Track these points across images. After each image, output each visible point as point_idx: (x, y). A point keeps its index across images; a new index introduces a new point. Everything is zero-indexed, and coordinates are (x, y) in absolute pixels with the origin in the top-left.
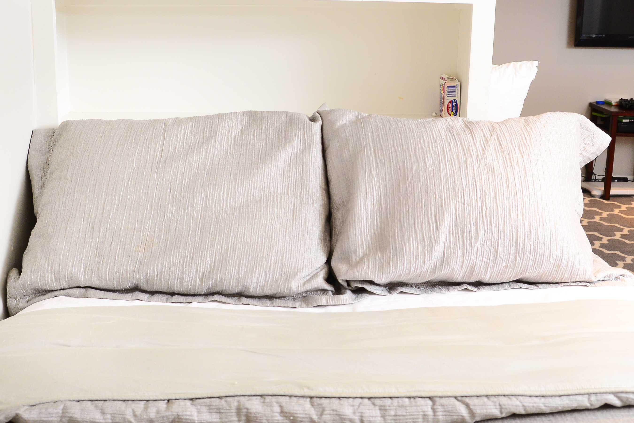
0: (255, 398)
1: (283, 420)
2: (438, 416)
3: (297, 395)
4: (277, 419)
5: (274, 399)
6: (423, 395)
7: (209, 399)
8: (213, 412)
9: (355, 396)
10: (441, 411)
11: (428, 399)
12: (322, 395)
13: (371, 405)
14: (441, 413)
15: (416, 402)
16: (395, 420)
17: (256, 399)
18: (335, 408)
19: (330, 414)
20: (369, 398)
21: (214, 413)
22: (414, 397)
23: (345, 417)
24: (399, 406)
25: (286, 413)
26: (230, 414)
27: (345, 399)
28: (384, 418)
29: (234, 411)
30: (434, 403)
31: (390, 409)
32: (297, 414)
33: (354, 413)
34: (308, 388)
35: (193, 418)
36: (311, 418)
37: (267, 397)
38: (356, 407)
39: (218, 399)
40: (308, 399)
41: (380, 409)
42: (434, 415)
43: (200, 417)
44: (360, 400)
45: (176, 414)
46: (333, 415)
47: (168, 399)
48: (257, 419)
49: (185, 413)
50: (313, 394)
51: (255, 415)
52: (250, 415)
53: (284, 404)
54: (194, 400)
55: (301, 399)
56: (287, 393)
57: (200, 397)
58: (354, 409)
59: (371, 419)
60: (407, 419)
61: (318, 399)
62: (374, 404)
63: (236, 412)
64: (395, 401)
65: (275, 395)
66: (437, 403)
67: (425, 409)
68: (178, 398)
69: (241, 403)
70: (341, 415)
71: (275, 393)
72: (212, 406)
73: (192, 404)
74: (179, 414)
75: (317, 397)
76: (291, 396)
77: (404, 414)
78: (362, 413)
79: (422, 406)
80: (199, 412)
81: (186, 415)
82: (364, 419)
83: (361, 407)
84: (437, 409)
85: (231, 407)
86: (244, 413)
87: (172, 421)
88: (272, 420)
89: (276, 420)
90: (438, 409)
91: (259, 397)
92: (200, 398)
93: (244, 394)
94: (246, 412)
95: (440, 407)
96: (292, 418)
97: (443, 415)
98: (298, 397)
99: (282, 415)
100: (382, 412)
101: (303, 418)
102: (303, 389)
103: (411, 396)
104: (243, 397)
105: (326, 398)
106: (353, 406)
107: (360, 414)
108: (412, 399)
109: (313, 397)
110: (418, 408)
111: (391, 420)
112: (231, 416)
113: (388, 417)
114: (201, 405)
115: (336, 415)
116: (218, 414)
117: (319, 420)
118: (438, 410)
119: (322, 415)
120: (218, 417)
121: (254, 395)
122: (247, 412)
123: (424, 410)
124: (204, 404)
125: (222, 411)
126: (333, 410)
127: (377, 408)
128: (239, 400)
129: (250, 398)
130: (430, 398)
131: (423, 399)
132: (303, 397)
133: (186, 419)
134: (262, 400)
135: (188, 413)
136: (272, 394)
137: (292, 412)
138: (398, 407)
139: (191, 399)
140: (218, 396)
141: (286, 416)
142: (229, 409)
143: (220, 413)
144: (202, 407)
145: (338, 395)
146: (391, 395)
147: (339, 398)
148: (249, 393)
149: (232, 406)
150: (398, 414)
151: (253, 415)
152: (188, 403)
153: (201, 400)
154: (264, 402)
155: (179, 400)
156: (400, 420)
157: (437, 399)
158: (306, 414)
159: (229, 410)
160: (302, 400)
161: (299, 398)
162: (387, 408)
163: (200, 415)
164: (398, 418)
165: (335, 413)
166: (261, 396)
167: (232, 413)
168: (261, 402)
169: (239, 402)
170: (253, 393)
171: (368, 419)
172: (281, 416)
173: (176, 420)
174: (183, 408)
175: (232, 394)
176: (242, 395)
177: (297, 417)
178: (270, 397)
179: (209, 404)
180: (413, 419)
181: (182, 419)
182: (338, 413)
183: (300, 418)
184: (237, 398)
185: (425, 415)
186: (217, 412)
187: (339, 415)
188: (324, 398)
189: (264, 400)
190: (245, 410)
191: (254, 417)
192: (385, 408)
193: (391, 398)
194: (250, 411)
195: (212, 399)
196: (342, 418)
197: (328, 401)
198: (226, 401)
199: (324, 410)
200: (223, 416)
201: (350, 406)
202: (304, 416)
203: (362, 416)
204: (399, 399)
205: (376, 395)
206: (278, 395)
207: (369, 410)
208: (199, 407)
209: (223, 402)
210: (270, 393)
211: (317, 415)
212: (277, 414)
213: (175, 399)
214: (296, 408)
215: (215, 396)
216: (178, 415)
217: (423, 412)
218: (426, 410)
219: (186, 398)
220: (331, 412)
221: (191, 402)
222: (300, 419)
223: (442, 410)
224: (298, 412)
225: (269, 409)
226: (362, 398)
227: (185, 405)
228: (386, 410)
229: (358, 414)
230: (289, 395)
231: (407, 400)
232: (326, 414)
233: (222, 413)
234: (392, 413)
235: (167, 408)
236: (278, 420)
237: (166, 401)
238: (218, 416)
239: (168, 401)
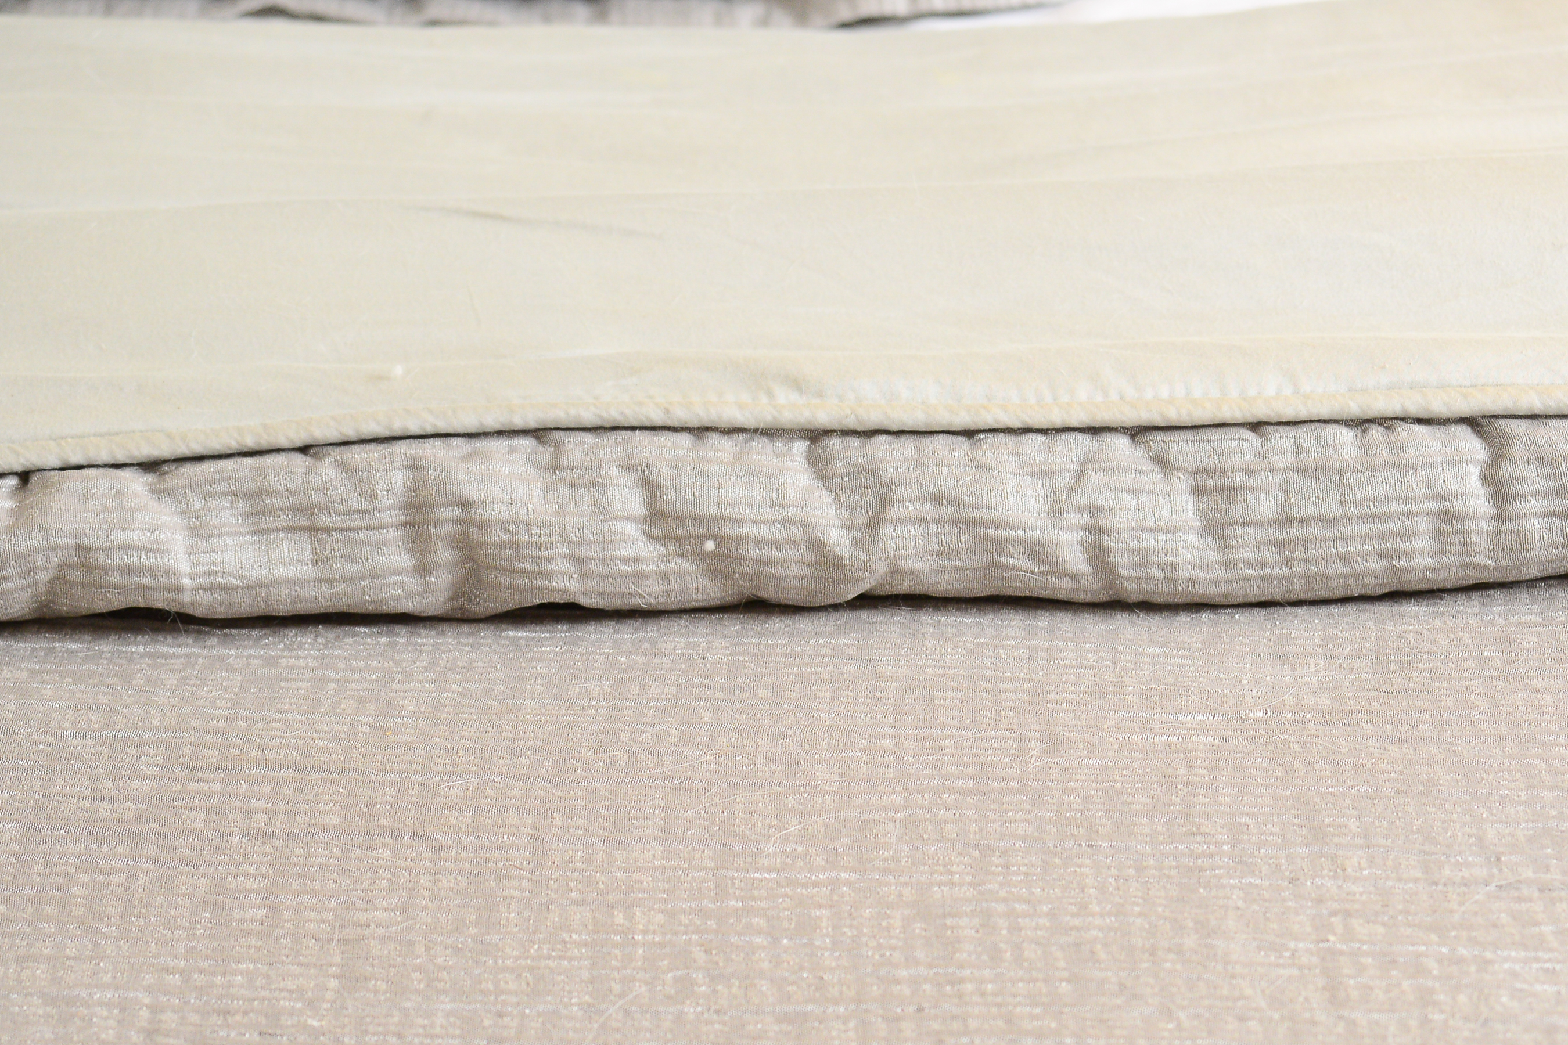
0: (501, 445)
1: (665, 558)
2: (1521, 517)
3: (738, 425)
4: (627, 552)
5: (609, 447)
6: (1438, 407)
7: (249, 461)
8: (278, 530)
9: (1057, 419)
10: (1536, 495)
11: (1463, 432)
12: (874, 418)
13: (1148, 466)
14: (1534, 505)
15: (1396, 448)
16: (1278, 544)
17: (512, 450)
18: (947, 487)
19: (922, 521)
20: (1137, 432)
21: (282, 535)
22: (1386, 422)
23: (1002, 533)
24: (1302, 470)
25: (679, 518)
26: (372, 536)
27: (1001, 438)
28: (1222, 538)
29: (392, 517)
30: (1499, 450)
31: (1252, 489)
32: (740, 522)
33: (1055, 512)
34: (797, 384)
35: (167, 561)
36: (818, 546)
37: (569, 440)
38: (1066, 479)
39: (299, 458)
40: (800, 447)
41: (1198, 491)
42: (1501, 517)
43: (204, 558)
44: (1084, 440)
45: (71, 542)
46: (937, 522)
47: (19, 468)
48: (521, 558)
49: (117, 537)
50: (823, 417)
51: (505, 537)
52: (477, 536)
53: (663, 472)
54: (165, 468)
55: (759, 444)
56: (681, 415)
57: (197, 449)
58: (1054, 491)
59: (1149, 542)
60: (1345, 539)
61: (855, 442)
62: (1162, 462)
63: (404, 525)
64: (1282, 440)
65: (615, 428)
66: (1518, 451)
67: (1448, 481)
68: (76, 459)
69: (432, 474)
70: (985, 525)
71: (614, 415)
72: (269, 494)
73: (158, 492)
74: (85, 541)
75: (847, 433)
76: (700, 431)
77: (1335, 510)
78: (1100, 509)
79: (1432, 464)
80: (198, 531)
81: (126, 548)
82: (1107, 541)
83: (1092, 476)
84: (1511, 479)
85: (373, 497)
86: (447, 529)
87: (51, 582)
88: (603, 560)
89: (625, 560)
90: (1521, 479)
91: (527, 443)
92: (200, 458)
93: (443, 427)
94: (457, 521)
95: (1530, 471)
96: (710, 546)
97: (1547, 515)
98: (741, 437)
99: (657, 532)
100: (1209, 503)
101: (775, 543)
102: (770, 394)
103: (1370, 414)
104: (437, 443)
105: (899, 433)
106: (1048, 473)
107: (1085, 519)
108: (1376, 433)
109: (828, 432)
110: (1410, 476)
111: (1259, 545)
112: (379, 545)
113: (1240, 531)
114: (206, 496)
115: (956, 521)
116: (305, 537)
117: (862, 556)
118: (1516, 487)
119: (874, 526)
120: (308, 554)
121: (498, 427)
122: (464, 522)
123: (1440, 487)
124: (223, 487)
125: (325, 520)
126: (937, 499)
127: (1182, 483)
128: (414, 458)
129: (479, 444)
130: (1473, 422)
131: (1438, 431)
132: (770, 433)
133: (128, 570)
134: (545, 454)
135: (135, 537)
136: (598, 422)
137: (713, 511)
138: (1294, 476)
139: (151, 466)
140: (300, 438)
141: (677, 539)
142: (365, 505)
143: (313, 530)
144: (213, 503)
145: (962, 420)
146: (1260, 411)
147: (969, 434)
148: (469, 422)
149: (380, 489)
150: (1294, 512)
151: (498, 535)
152: (137, 483)
153: (208, 468)
154: (554, 467)
155: (85, 472)
156: (1306, 543)
157: (1518, 427)
158: (786, 522)
159: (365, 512)
160: (762, 452)
161: (746, 442)
162: (1239, 479)
163: (203, 545)
164: (1297, 531)
165: (947, 511)
166: (538, 433)
167: (380, 527)
168: (536, 466)
169: (414, 466)
170: (491, 422)
171: (1133, 544)
172: (651, 537)
173: (74, 575)
174: (105, 508)
175: (381, 431)
176: (430, 430)
177: (742, 540)
178: (589, 438)
179: (250, 485)
180: (1382, 537)
181: (106, 570)
182: (969, 513)
183: (759, 543)
184: (402, 448)
185: (1447, 516)
186: (302, 529)
187: (972, 523)
188: (883, 438)
189: (556, 455)
190: (456, 512)
191: (503, 545)
192: (1228, 482)
193: (1256, 426)
194: (474, 514)
195: (268, 460)
196: (985, 539)
197: (907, 447)
198: (344, 467)
199: (884, 500)
200: (332, 545)
201: (1033, 474)
202: (778, 532)
203: (1096, 530)
204: (1301, 430)
205: (1173, 416)
206: (633, 428)
207: (1135, 492)
208: (197, 504)
209: (327, 469)
210: (589, 417)
211: (849, 528)
212: (631, 530)
213: (57, 464)
214: (735, 491)
215: (283, 442)
216: (79, 547)
217: (1439, 497)
218: (1454, 485)
219: (121, 458)
220: (929, 510)
221: (150, 478)
222: (753, 552)
223: (1540, 484)
224: (747, 513)
225: (584, 498)
226: (1094, 430)
227: (119, 493)
228: (1228, 491)
229: (1074, 519)
230: (695, 423)
231: (1347, 435)
232: (898, 522)
233: (328, 530)
234: (1266, 507)
235: (19, 513)
236: (636, 560)
237: (13, 481)
238: (304, 548)
239: (25, 477)
